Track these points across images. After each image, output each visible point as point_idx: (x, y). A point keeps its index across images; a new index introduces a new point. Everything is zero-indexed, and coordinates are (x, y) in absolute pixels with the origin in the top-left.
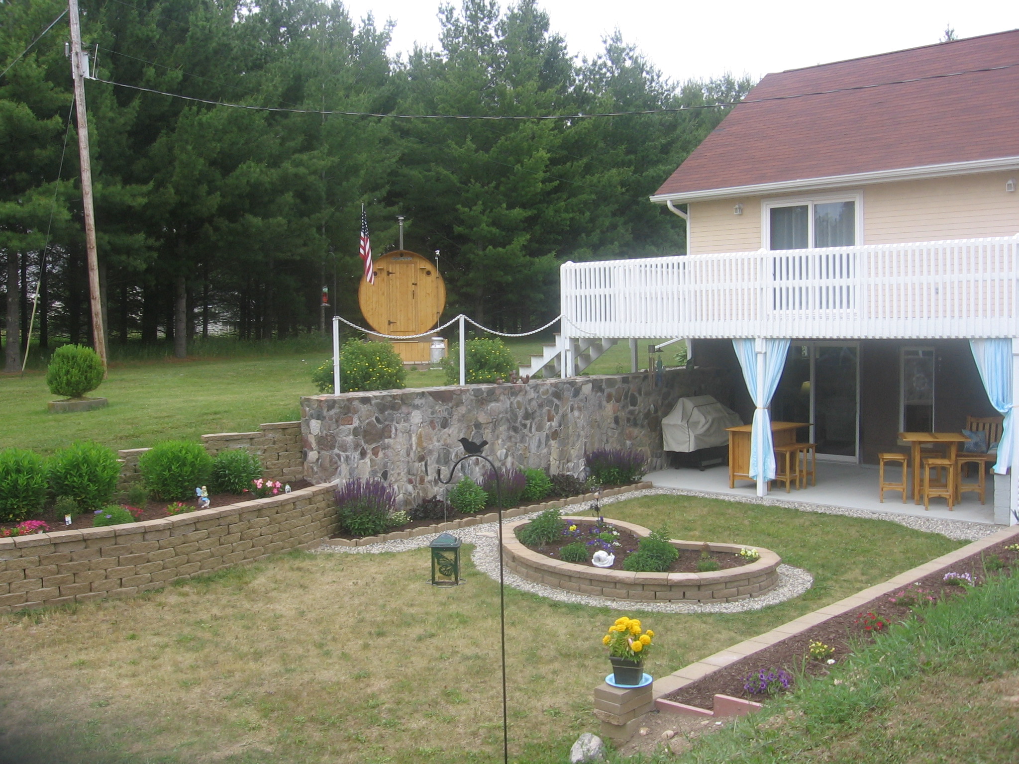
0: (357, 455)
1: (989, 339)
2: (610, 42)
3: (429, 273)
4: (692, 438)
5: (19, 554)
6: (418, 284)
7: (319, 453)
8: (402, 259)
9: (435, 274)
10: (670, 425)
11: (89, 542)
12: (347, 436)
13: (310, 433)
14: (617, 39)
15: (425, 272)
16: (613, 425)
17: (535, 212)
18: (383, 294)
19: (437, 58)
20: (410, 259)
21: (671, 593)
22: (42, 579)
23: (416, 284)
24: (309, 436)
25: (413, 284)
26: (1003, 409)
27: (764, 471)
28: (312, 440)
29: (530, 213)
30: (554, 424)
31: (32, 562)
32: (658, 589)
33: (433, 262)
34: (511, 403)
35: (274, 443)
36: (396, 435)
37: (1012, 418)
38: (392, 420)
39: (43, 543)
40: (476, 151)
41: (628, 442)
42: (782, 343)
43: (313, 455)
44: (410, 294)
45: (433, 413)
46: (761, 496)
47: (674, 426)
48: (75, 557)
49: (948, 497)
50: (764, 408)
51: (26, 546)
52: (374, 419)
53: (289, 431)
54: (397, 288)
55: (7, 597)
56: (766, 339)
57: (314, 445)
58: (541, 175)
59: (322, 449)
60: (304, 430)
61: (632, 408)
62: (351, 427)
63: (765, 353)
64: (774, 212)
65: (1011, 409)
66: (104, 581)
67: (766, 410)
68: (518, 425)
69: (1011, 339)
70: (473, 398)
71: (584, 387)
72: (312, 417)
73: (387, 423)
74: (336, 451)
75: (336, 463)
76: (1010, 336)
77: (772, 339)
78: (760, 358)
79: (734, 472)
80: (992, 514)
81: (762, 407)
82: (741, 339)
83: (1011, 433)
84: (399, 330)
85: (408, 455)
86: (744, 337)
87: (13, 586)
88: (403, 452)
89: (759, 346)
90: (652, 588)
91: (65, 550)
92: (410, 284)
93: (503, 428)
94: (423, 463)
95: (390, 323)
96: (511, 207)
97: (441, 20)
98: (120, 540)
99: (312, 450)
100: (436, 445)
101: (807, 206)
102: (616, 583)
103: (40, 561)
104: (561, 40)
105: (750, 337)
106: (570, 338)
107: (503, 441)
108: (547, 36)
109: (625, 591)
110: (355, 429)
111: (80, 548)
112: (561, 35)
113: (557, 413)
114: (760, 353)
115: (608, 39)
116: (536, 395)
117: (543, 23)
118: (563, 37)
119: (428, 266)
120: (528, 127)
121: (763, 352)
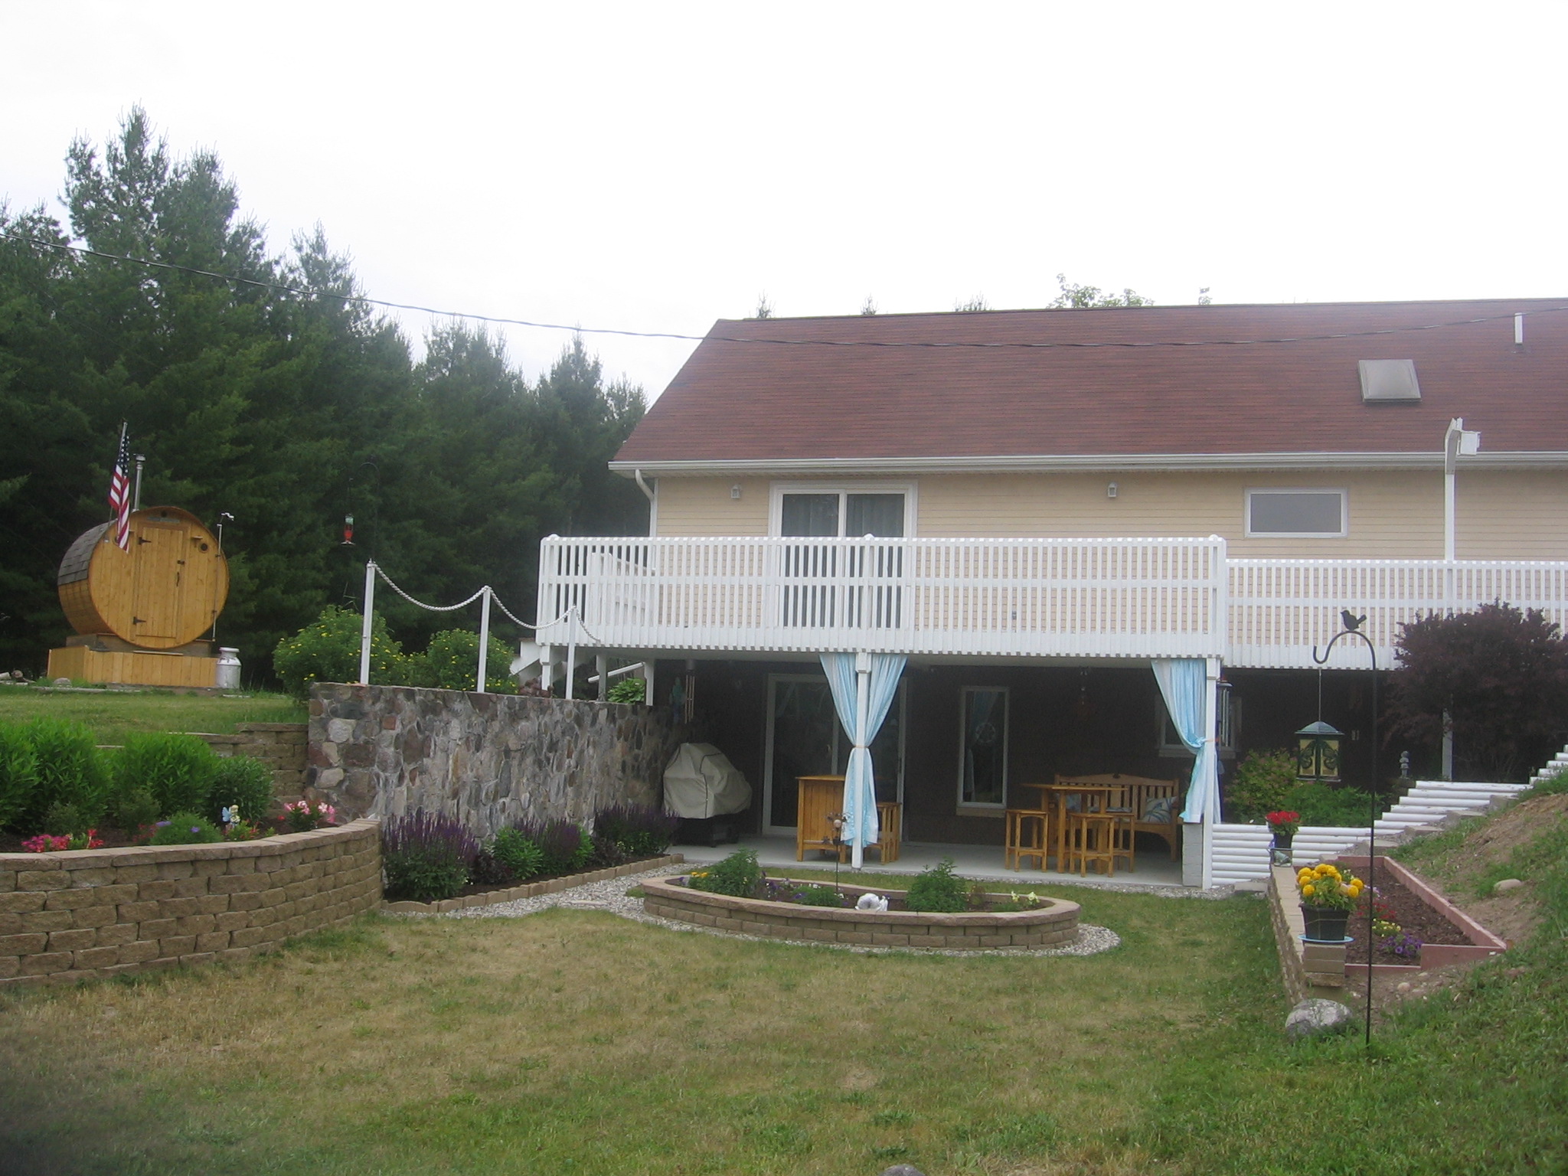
0: (394, 778)
1: (1179, 659)
2: (307, 250)
3: (204, 547)
4: (711, 798)
5: (113, 877)
6: (187, 562)
7: (345, 771)
8: (162, 520)
9: (214, 550)
10: (678, 780)
11: (198, 865)
12: (388, 747)
13: (328, 740)
14: (319, 247)
15: (198, 544)
16: (620, 774)
17: (211, 489)
18: (129, 573)
19: (51, 228)
20: (176, 522)
21: (998, 937)
22: (139, 923)
23: (183, 563)
24: (325, 745)
25: (179, 562)
26: (1197, 743)
27: (864, 833)
28: (332, 752)
29: (204, 490)
30: (573, 763)
31: (128, 893)
32: (984, 932)
33: (214, 531)
34: (540, 725)
35: (265, 753)
36: (435, 753)
37: (1205, 754)
38: (432, 731)
39: (147, 861)
40: (128, 382)
41: (630, 801)
42: (895, 661)
43: (330, 776)
44: (173, 578)
45: (469, 726)
46: (859, 867)
47: (686, 780)
48: (182, 890)
49: (1107, 860)
50: (866, 747)
51: (126, 863)
52: (415, 724)
53: (286, 736)
54: (152, 566)
55: (96, 952)
56: (873, 653)
57: (335, 757)
58: (228, 432)
59: (354, 765)
60: (313, 735)
61: (636, 751)
62: (394, 733)
63: (870, 674)
64: (787, 498)
65: (1203, 743)
66: (214, 934)
67: (868, 750)
68: (542, 757)
69: (1205, 659)
70: (506, 709)
71: (600, 712)
72: (335, 713)
73: (427, 733)
74: (376, 768)
75: (375, 788)
76: (1205, 656)
77: (883, 654)
78: (863, 680)
79: (804, 839)
80: (1179, 876)
81: (863, 745)
82: (836, 653)
83: (1204, 775)
84: (150, 634)
85: (443, 787)
86: (841, 650)
87: (103, 934)
88: (439, 782)
89: (863, 663)
90: (977, 931)
91: (170, 876)
92: (174, 562)
93: (529, 760)
94: (456, 801)
95: (136, 621)
96: (176, 477)
97: (71, 169)
98: (234, 866)
99: (330, 766)
100: (469, 776)
101: (838, 495)
102: (929, 927)
103: (138, 893)
104: (254, 234)
105: (850, 650)
106: (552, 647)
107: (528, 780)
108: (234, 224)
109: (942, 937)
110: (398, 737)
111: (185, 874)
112: (257, 226)
113: (576, 747)
114: (863, 672)
115: (305, 244)
116: (562, 716)
117: (227, 202)
118: (259, 230)
119: (205, 537)
120: (212, 355)
121: (868, 671)
